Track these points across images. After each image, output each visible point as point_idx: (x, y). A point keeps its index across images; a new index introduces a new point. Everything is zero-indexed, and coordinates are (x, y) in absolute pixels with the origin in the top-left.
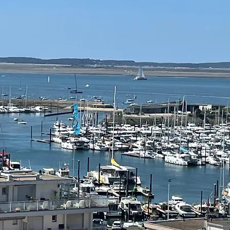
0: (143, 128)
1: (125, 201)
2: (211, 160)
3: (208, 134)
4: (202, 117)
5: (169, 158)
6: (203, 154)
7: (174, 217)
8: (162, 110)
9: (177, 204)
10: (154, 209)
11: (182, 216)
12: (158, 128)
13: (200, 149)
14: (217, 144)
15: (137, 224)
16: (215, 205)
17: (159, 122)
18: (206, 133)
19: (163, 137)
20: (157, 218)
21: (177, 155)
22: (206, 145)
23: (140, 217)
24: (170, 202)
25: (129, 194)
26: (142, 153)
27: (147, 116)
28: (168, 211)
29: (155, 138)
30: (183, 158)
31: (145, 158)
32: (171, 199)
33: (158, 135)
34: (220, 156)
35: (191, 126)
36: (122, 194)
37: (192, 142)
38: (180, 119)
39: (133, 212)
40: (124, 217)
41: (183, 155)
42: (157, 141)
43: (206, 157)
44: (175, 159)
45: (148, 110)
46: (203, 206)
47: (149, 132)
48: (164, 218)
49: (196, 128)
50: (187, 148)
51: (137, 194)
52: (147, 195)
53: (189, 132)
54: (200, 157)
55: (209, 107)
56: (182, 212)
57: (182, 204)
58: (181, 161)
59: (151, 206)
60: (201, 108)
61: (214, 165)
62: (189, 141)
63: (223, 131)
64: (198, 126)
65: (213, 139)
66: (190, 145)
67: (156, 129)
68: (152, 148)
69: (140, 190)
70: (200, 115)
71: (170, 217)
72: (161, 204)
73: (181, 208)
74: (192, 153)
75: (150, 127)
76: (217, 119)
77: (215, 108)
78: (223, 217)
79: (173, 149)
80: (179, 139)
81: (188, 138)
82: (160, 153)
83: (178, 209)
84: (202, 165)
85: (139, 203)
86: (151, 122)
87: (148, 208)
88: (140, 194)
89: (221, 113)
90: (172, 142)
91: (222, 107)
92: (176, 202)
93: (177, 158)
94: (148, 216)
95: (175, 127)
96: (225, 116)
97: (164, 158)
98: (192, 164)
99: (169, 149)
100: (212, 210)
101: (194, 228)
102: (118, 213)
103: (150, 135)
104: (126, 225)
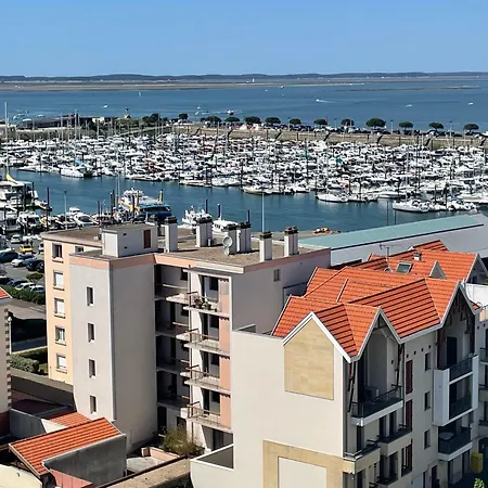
0: (37, 143)
1: (23, 215)
2: (107, 171)
3: (102, 145)
4: (95, 129)
5: (66, 171)
6: (99, 166)
8: (56, 124)
9: (75, 214)
10: (53, 222)
13: (95, 160)
14: (111, 155)
15: (36, 236)
16: (112, 214)
17: (53, 136)
18: (100, 145)
19: (58, 151)
21: (73, 167)
22: (100, 156)
23: (38, 230)
24: (68, 214)
25: (27, 208)
26: (38, 168)
27: (40, 130)
28: (66, 222)
29: (50, 152)
30: (79, 170)
31: (41, 172)
32: (68, 211)
33: (53, 149)
34: (115, 166)
35: (86, 139)
36: (19, 209)
37: (87, 154)
39: (32, 225)
40: (23, 230)
41: (79, 168)
42: (52, 155)
43: (101, 168)
44: (72, 172)
45: (41, 124)
47: (44, 146)
49: (90, 140)
50: (82, 160)
51: (35, 208)
52: (45, 208)
54: (95, 168)
55: (102, 119)
56: (80, 223)
57: (80, 215)
58: (78, 174)
59: (50, 218)
60: (94, 120)
61: (110, 175)
62: (83, 154)
63: (116, 142)
64: (92, 138)
65: (107, 150)
66: (85, 157)
67: (50, 143)
68: (48, 162)
69: (38, 203)
70: (93, 127)
72: (59, 216)
73: (80, 219)
74: (87, 165)
75: (45, 142)
76: (110, 130)
77: (107, 119)
79: (68, 162)
80: (73, 151)
81: (82, 150)
82: (56, 166)
83: (77, 220)
84: (98, 176)
85: (37, 216)
86: (45, 136)
87: (47, 220)
88: (38, 207)
89: (114, 124)
90: (67, 155)
91: (114, 119)
92: (73, 214)
96: (117, 127)
97: (60, 171)
98: (88, 176)
99: (64, 162)
101: (89, 236)
102: (17, 228)
103: (44, 149)
104: (25, 238)
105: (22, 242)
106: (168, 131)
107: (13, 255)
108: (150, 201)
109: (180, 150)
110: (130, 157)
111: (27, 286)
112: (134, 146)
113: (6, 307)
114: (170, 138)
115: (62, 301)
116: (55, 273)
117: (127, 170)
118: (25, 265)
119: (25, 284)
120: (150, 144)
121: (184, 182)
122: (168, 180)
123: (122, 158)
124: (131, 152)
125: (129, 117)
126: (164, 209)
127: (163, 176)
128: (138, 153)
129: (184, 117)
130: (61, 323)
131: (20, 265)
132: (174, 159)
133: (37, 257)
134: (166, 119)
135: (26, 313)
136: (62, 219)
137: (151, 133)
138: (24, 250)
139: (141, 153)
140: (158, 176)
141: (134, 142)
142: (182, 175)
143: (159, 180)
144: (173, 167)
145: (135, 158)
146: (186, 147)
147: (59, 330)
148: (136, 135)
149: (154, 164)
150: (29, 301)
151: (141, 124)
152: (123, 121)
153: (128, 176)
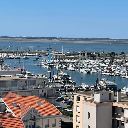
0: (72, 61)
1: (66, 85)
2: (95, 71)
3: (94, 62)
4: (92, 56)
5: (81, 71)
6: (92, 69)
7: (83, 90)
8: (79, 54)
9: (84, 86)
10: (76, 88)
11: (86, 90)
12: (77, 61)
13: (91, 67)
14: (97, 66)
15: (70, 93)
16: (96, 86)
17: (77, 58)
18: (93, 62)
19: (79, 64)
20: (77, 91)
21: (84, 70)
22: (93, 66)
23: (71, 91)
24: (81, 85)
25: (67, 83)
26: (72, 69)
27: (73, 56)
28: (81, 89)
29: (76, 64)
30: (86, 71)
31: (73, 71)
32: (82, 84)
33: (77, 63)
34: (98, 70)
35: (88, 60)
36: (65, 83)
37: (89, 65)
38: (85, 57)
39: (69, 89)
40: (66, 91)
41: (86, 70)
42: (77, 65)
43: (93, 70)
45: (74, 54)
46: (93, 87)
47: (74, 62)
48: (79, 91)
49: (90, 60)
50: (87, 67)
52: (74, 83)
53: (88, 62)
54: (91, 70)
55: (94, 53)
56: (85, 89)
57: (85, 86)
58: (85, 72)
59: (75, 87)
60: (91, 53)
61: (96, 73)
62: (88, 65)
63: (99, 61)
64: (91, 60)
65: (96, 64)
66: (88, 66)
67: (76, 61)
68: (75, 67)
69: (71, 81)
70: (91, 56)
71: (82, 91)
72: (78, 86)
73: (85, 87)
74: (89, 69)
75: (74, 60)
77: (96, 53)
78: (100, 90)
79: (82, 68)
80: (84, 64)
81: (87, 64)
82: (78, 69)
83: (84, 88)
84: (92, 73)
85: (71, 86)
86: (75, 59)
87: (74, 87)
88: (71, 83)
89: (98, 55)
90: (82, 65)
91: (98, 53)
92: (83, 86)
93: (84, 71)
94: (74, 90)
95: (83, 60)
96: (100, 56)
97: (79, 71)
99: (81, 68)
100: (96, 88)
101: (89, 94)
102: (64, 89)
103: (74, 63)
104: (67, 93)
105: (66, 95)
106: (117, 58)
107: (62, 99)
108: (110, 83)
109: (121, 65)
110: (104, 67)
111: (67, 110)
112: (105, 63)
113: (60, 117)
114: (118, 61)
115: (79, 116)
116: (77, 106)
117: (102, 71)
118: (66, 103)
119: (66, 109)
120: (111, 63)
121: (123, 76)
122: (116, 75)
123: (101, 67)
124: (104, 65)
125: (104, 53)
126: (115, 86)
127: (115, 74)
128: (106, 65)
129: (123, 53)
130: (78, 124)
131: (65, 103)
132: (119, 68)
133: (71, 100)
134: (117, 54)
135: (66, 120)
136: (80, 87)
137: (111, 59)
138: (66, 97)
139: (107, 66)
140: (113, 74)
141: (105, 61)
142: (121, 74)
143: (113, 75)
144: (119, 71)
145: (105, 67)
146: (123, 64)
147: (77, 127)
148: (106, 59)
149: (112, 69)
150: (67, 115)
151: (108, 55)
152: (102, 54)
153: (103, 73)
